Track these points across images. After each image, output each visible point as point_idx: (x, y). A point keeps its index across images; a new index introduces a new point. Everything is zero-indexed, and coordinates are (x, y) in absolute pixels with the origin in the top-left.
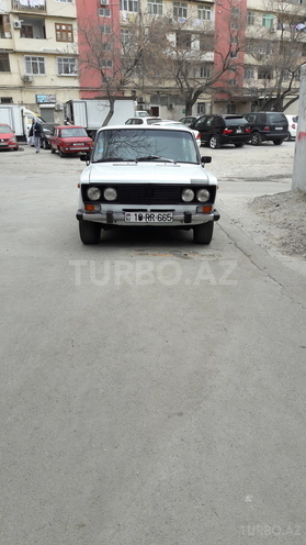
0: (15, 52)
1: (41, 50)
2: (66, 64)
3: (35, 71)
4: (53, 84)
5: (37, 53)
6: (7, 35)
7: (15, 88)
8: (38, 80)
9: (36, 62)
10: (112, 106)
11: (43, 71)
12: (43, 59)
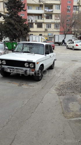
0: (44, 23)
1: (51, 22)
2: (57, 25)
3: (49, 27)
4: (53, 31)
5: (49, 23)
6: (43, 19)
7: (43, 32)
8: (49, 30)
9: (49, 25)
10: (65, 36)
11: (50, 27)
12: (51, 24)
